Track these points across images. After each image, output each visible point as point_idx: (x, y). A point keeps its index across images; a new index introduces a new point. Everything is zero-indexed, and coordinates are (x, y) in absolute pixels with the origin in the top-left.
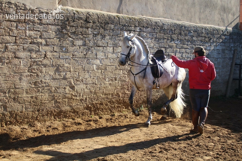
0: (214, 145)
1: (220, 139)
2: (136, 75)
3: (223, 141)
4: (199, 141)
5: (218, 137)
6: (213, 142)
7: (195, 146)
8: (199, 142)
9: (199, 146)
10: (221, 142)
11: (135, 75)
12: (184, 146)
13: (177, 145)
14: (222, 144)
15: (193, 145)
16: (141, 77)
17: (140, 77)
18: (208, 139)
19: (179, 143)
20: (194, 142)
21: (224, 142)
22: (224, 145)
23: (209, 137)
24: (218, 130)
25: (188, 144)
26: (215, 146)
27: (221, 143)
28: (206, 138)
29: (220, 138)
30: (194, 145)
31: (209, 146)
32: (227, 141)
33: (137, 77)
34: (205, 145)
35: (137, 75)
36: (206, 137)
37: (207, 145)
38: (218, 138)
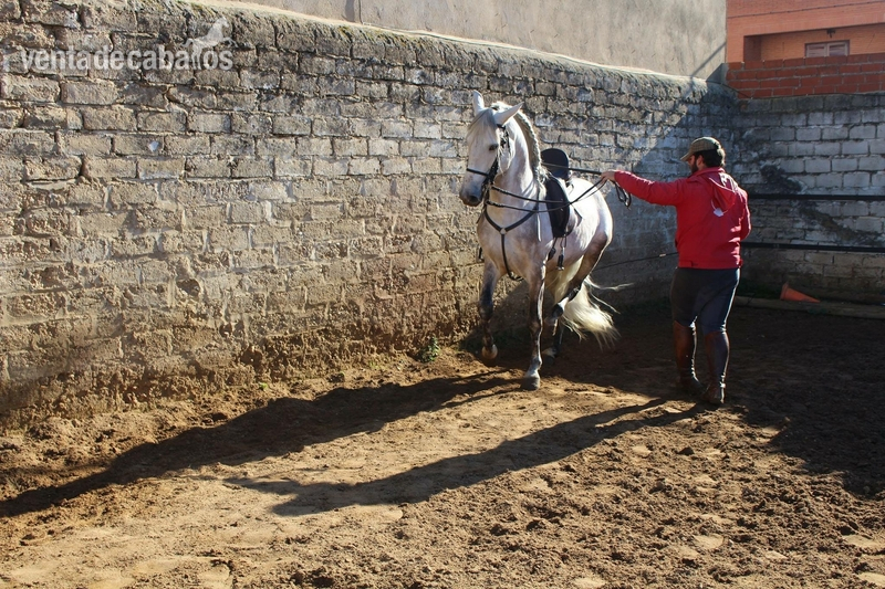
0: (714, 483)
1: (727, 457)
2: (507, 229)
3: (740, 465)
4: (660, 471)
5: (717, 447)
6: (706, 472)
7: (651, 492)
8: (657, 472)
9: (664, 491)
10: (734, 470)
11: (503, 231)
12: (610, 491)
13: (584, 492)
14: (741, 479)
15: (643, 489)
16: (524, 236)
17: (518, 238)
18: (684, 457)
19: (591, 483)
20: (644, 477)
21: (743, 470)
22: (748, 481)
23: (687, 451)
24: (707, 422)
25: (625, 486)
26: (718, 487)
27: (735, 474)
28: (678, 457)
29: (723, 455)
30: (644, 485)
31: (699, 489)
32: (752, 465)
33: (511, 237)
34: (686, 486)
35: (510, 232)
36: (676, 452)
37: (691, 487)
38: (718, 452)
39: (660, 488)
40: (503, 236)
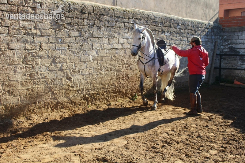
0: (215, 135)
1: (218, 128)
2: (145, 63)
3: (222, 130)
4: (199, 132)
5: (215, 125)
6: (212, 132)
7: (197, 138)
8: (198, 132)
9: (200, 137)
10: (220, 132)
11: (144, 64)
12: (185, 137)
13: (178, 137)
14: (222, 135)
15: (194, 137)
16: (150, 65)
17: (148, 66)
18: (206, 128)
19: (180, 135)
20: (195, 133)
21: (223, 132)
22: (224, 135)
23: (207, 126)
24: (213, 118)
25: (189, 136)
26: (216, 136)
27: (221, 133)
28: (204, 128)
29: (217, 127)
30: (195, 136)
31: (210, 137)
32: (225, 130)
33: (146, 65)
34: (207, 136)
35: (146, 64)
36: (204, 127)
37: (208, 136)
38: (216, 127)
39: (199, 136)
40: (144, 65)
